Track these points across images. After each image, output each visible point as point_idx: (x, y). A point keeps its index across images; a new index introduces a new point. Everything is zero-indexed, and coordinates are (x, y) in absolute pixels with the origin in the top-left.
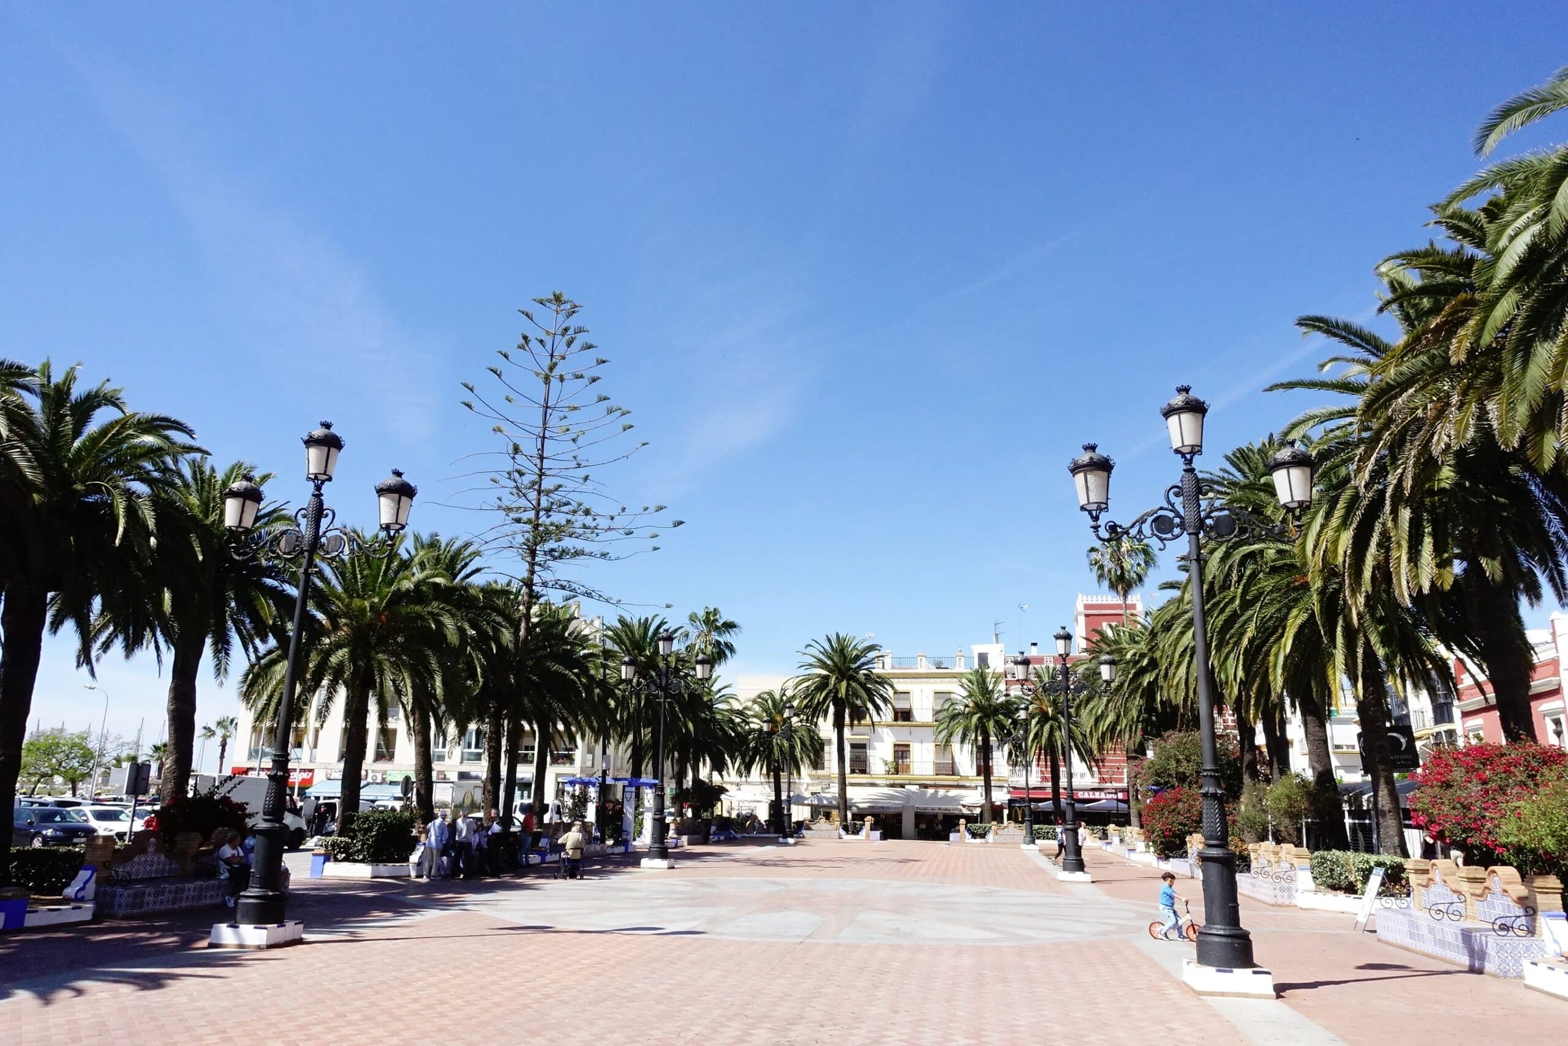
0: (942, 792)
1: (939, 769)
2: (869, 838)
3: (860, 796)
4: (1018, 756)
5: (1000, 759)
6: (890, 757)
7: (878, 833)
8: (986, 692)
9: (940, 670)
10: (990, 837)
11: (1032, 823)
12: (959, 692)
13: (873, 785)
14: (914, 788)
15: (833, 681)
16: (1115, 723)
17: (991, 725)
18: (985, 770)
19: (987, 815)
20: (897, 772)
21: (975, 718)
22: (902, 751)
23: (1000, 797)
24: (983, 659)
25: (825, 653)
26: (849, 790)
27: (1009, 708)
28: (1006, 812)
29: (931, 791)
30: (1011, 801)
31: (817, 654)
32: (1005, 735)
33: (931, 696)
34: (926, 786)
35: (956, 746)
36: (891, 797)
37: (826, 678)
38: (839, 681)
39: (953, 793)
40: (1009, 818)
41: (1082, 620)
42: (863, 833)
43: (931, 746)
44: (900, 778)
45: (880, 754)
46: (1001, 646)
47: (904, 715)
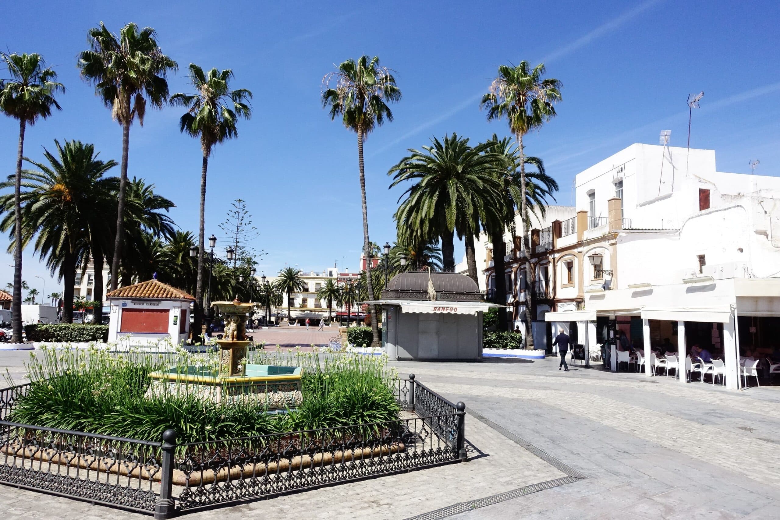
0: (317, 313)
1: (316, 306)
2: (296, 325)
3: (293, 314)
4: (339, 304)
5: (334, 304)
6: (301, 302)
7: (299, 324)
8: (332, 285)
9: (318, 277)
10: (330, 325)
11: (342, 321)
12: (324, 284)
13: (295, 311)
14: (308, 312)
15: (288, 281)
16: (364, 297)
17: (333, 295)
18: (330, 306)
19: (330, 319)
20: (303, 307)
21: (328, 293)
22: (305, 300)
23: (334, 314)
24: (331, 273)
25: (285, 272)
26: (291, 312)
27: (337, 290)
28: (335, 319)
29: (313, 313)
30: (337, 316)
31: (283, 273)
32: (336, 297)
33: (315, 284)
34: (311, 311)
35: (322, 300)
36: (302, 314)
37: (286, 281)
38: (290, 281)
39: (320, 313)
40: (336, 320)
41: (362, 260)
42: (295, 324)
43: (314, 299)
44: (304, 309)
45: (298, 301)
46: (336, 269)
47: (306, 290)
